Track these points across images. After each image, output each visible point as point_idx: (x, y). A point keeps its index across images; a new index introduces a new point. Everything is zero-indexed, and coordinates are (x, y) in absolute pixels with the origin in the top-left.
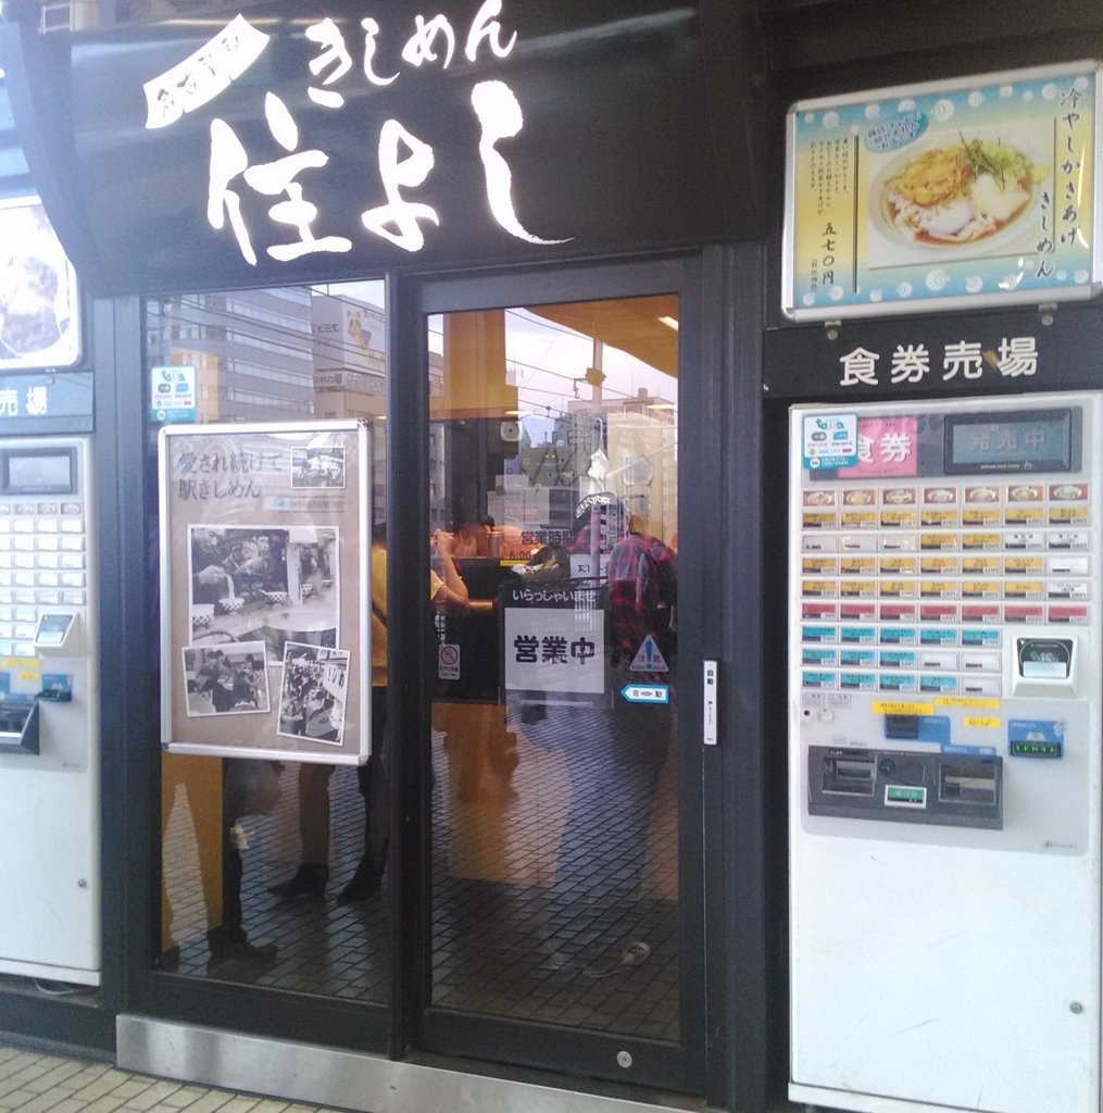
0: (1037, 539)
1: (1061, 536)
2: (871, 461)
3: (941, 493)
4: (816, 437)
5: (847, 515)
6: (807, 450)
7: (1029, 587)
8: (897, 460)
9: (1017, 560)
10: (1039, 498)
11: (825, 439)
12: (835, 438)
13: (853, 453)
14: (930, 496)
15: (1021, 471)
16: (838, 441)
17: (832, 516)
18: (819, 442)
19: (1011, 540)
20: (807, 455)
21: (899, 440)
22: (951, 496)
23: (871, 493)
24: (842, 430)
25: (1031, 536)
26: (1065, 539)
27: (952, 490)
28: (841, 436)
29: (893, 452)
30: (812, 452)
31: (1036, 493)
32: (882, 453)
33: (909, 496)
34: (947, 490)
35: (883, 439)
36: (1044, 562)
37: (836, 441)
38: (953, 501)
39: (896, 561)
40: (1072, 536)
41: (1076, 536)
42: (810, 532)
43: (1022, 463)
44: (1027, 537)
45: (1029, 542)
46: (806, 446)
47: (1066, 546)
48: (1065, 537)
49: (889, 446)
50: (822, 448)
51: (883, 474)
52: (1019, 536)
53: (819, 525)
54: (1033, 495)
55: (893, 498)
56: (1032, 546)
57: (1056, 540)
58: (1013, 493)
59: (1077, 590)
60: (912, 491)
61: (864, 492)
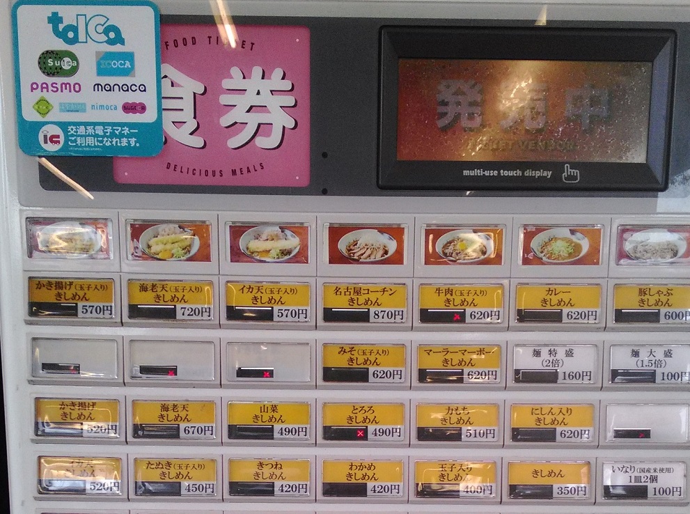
0: (583, 360)
1: (636, 354)
2: (197, 142)
3: (368, 238)
4: (51, 63)
5: (144, 288)
6: (29, 99)
7: (560, 474)
8: (261, 142)
9: (535, 409)
10: (592, 258)
11: (74, 71)
12: (101, 72)
13: (149, 117)
14: (342, 245)
15: (554, 187)
16: (111, 80)
17: (104, 286)
18: (59, 80)
19: (525, 360)
20: (30, 115)
21: (266, 86)
22: (392, 246)
23: (200, 229)
24: (118, 48)
25: (569, 354)
26: (643, 362)
27: (395, 232)
28: (116, 64)
29: (253, 120)
30: (43, 106)
31: (585, 246)
32: (226, 121)
33: (293, 242)
34: (383, 229)
35: (227, 84)
36: (596, 414)
37: (104, 80)
38: (397, 259)
39: (263, 409)
40: (659, 354)
41: (668, 354)
42: (51, 329)
43: (557, 167)
44: (561, 353)
45: (567, 366)
46: (25, 88)
47: (646, 378)
48: (644, 355)
49: (243, 102)
50: (67, 97)
51: (228, 180)
52: (545, 352)
53: (71, 311)
54: (578, 247)
55: (256, 245)
56: (573, 376)
57: (622, 360)
58: (535, 244)
59: (665, 481)
60: (300, 230)
61: (182, 226)
